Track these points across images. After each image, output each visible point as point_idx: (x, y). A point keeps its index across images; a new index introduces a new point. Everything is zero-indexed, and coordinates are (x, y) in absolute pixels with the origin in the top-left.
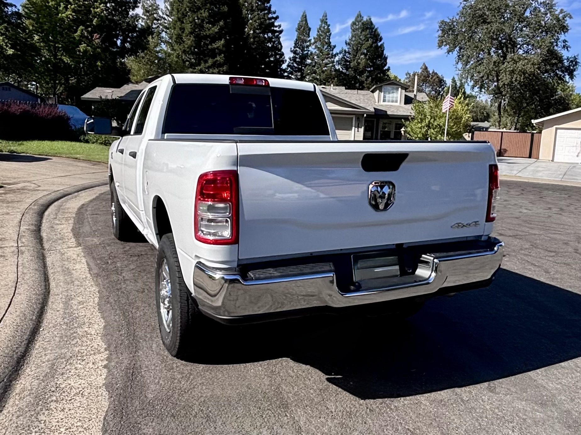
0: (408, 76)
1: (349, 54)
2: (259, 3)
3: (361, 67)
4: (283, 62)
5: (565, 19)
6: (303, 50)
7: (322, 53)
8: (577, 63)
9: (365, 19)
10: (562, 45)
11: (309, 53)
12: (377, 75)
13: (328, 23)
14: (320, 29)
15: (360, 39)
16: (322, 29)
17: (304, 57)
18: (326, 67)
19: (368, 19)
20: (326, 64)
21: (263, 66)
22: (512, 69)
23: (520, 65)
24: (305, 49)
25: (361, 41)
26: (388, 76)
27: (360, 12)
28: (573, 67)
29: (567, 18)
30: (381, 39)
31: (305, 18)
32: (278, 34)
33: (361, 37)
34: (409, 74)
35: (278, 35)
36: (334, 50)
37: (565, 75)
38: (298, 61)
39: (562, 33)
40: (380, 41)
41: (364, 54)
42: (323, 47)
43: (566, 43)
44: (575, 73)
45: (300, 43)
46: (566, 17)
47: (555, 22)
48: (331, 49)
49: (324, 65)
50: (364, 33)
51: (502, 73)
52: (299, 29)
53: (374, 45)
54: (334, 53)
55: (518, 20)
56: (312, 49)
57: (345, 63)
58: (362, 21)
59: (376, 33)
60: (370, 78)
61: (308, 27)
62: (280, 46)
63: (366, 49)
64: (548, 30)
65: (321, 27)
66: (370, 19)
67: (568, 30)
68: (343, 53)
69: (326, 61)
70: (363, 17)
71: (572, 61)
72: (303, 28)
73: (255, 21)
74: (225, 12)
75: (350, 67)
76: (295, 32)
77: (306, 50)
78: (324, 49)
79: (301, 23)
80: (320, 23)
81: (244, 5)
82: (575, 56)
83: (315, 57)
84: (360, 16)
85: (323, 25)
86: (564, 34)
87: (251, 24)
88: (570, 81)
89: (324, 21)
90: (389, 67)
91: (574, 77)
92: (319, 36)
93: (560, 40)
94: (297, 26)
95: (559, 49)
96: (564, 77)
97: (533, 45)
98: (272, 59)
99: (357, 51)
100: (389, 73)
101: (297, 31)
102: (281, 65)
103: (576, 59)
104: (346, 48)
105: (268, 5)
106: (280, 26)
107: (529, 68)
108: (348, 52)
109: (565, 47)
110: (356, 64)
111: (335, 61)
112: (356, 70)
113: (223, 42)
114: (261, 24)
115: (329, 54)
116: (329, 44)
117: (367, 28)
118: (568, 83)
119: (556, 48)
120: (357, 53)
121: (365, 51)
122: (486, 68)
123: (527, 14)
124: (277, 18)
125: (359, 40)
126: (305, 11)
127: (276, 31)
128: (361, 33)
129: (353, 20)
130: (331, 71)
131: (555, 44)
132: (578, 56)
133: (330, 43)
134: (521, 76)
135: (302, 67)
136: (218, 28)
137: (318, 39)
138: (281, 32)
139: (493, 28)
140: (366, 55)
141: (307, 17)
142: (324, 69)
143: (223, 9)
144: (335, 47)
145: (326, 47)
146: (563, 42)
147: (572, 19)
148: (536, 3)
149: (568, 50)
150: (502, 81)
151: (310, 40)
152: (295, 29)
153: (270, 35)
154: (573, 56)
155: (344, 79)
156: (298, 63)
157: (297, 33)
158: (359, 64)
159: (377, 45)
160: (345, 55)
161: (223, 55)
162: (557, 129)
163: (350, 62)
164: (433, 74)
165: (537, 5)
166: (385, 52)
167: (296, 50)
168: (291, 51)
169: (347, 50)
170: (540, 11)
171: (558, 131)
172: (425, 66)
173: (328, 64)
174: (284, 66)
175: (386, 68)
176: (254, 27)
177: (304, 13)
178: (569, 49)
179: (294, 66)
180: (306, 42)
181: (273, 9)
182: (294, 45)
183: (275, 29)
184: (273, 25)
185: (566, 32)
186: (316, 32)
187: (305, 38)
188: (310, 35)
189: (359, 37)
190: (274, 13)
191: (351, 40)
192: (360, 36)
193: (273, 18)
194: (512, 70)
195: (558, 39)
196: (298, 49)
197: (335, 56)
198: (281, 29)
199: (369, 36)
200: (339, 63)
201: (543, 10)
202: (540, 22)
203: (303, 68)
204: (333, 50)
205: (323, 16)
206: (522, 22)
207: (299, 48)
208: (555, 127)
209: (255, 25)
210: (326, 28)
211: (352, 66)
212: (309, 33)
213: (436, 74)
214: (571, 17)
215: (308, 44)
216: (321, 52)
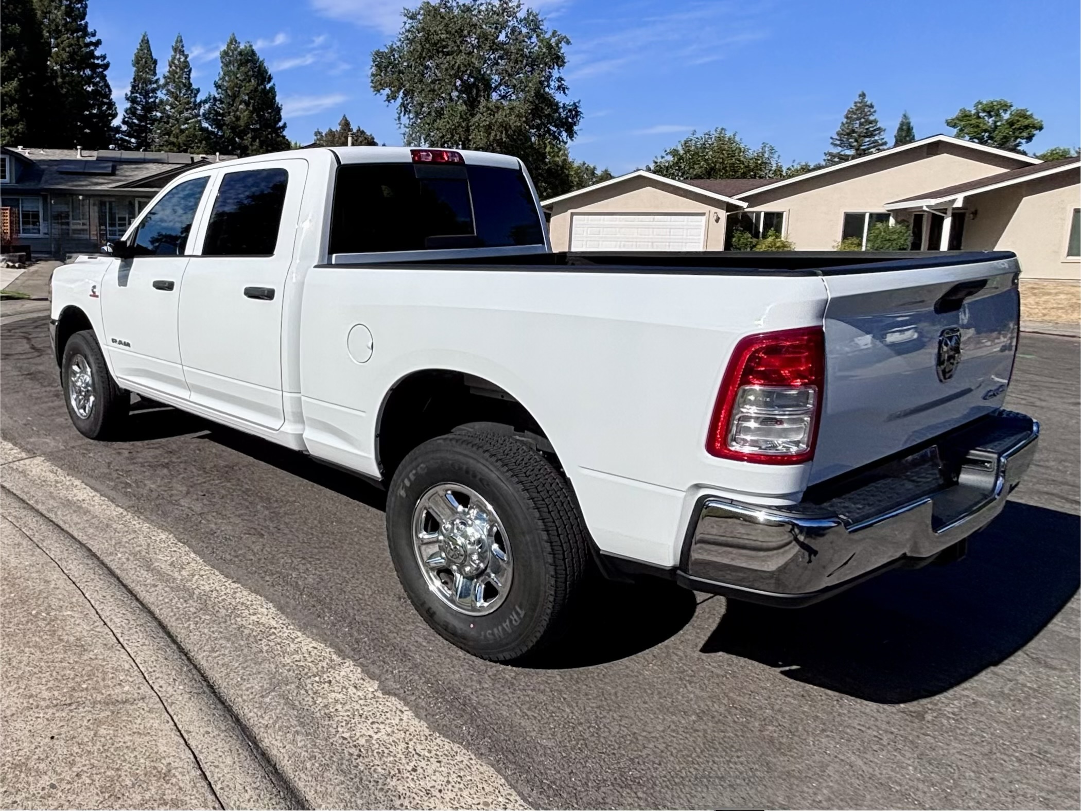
0: (319, 137)
1: (222, 102)
2: (68, 20)
3: (242, 123)
4: (114, 116)
5: (560, 45)
6: (146, 96)
7: (179, 101)
8: (578, 114)
9: (242, 47)
10: (556, 85)
11: (157, 101)
12: (266, 136)
13: (186, 53)
14: (174, 63)
15: (237, 78)
16: (176, 62)
17: (149, 108)
18: (188, 124)
19: (248, 45)
20: (187, 119)
21: (79, 124)
22: (488, 123)
23: (500, 116)
24: (151, 95)
25: (239, 82)
26: (284, 137)
27: (233, 34)
28: (573, 119)
29: (563, 45)
30: (270, 79)
31: (145, 43)
32: (101, 70)
33: (238, 76)
34: (319, 133)
35: (102, 72)
36: (198, 95)
37: (561, 132)
38: (140, 115)
39: (556, 67)
40: (269, 82)
41: (245, 102)
42: (180, 92)
43: (563, 82)
44: (575, 128)
45: (140, 86)
46: (561, 42)
47: (544, 50)
48: (193, 95)
49: (183, 120)
50: (242, 69)
51: (474, 130)
52: (137, 62)
53: (260, 88)
54: (198, 100)
55: (490, 47)
56: (161, 95)
57: (215, 117)
58: (239, 50)
59: (263, 69)
60: (258, 140)
61: (152, 58)
62: (107, 90)
63: (248, 94)
64: (534, 62)
65: (174, 58)
66: (251, 46)
67: (565, 63)
68: (211, 101)
69: (186, 114)
70: (239, 43)
71: (570, 111)
72: (144, 60)
73: (64, 49)
74: (15, 34)
75: (224, 124)
76: (131, 66)
77: (152, 97)
78: (182, 95)
79: (141, 52)
80: (173, 53)
81: (42, 23)
82: (574, 103)
83: (168, 108)
84: (233, 41)
85: (178, 56)
86: (559, 69)
87: (56, 53)
88: (569, 140)
89: (179, 49)
90: (285, 124)
91: (575, 135)
92: (173, 73)
93: (554, 78)
94: (133, 58)
95: (551, 91)
96: (559, 134)
97: (514, 86)
98: (95, 112)
99: (235, 97)
100: (284, 133)
101: (134, 66)
102: (110, 121)
103: (576, 107)
104: (214, 93)
105: (83, 22)
106: (104, 57)
107: (513, 121)
108: (219, 100)
109: (561, 88)
110: (234, 119)
111: (201, 113)
112: (234, 129)
113: (15, 83)
114: (72, 55)
115: (188, 103)
116: (188, 86)
117: (247, 61)
118: (566, 143)
119: (547, 89)
120: (234, 101)
121: (247, 98)
122: (448, 123)
123: (502, 37)
124: (98, 43)
125: (236, 80)
126: (146, 33)
127: (99, 66)
128: (238, 69)
129: (224, 47)
130: (195, 129)
131: (546, 83)
132: (579, 102)
133: (190, 84)
134: (502, 133)
135: (147, 124)
136: (5, 61)
137: (171, 78)
138: (106, 66)
139: (458, 61)
140: (247, 104)
141: (150, 43)
142: (183, 127)
143: (13, 29)
144: (198, 90)
145: (183, 91)
146: (558, 81)
147: (570, 46)
148: (515, 19)
149: (564, 93)
150: (474, 143)
151: (157, 81)
152: (131, 63)
153: (88, 72)
154: (572, 103)
155: (217, 143)
156: (140, 118)
157: (135, 69)
158: (238, 118)
159: (265, 87)
160: (215, 105)
161: (16, 105)
162: (572, 214)
163: (223, 115)
164: (359, 134)
165: (516, 24)
166: (278, 99)
167: (136, 97)
168: (127, 99)
169: (217, 96)
170: (520, 32)
171: (575, 217)
172: (346, 120)
173: (190, 119)
174: (116, 122)
175: (281, 124)
176: (63, 59)
177: (144, 36)
178: (566, 90)
179: (134, 123)
180: (151, 82)
181: (90, 30)
182: (130, 88)
183: (96, 61)
184: (91, 55)
185: (561, 66)
186: (168, 68)
187: (148, 76)
188: (157, 72)
189: (235, 74)
190: (94, 35)
191: (223, 79)
192: (237, 74)
193: (91, 43)
194: (489, 125)
195: (550, 76)
196: (138, 95)
197: (199, 105)
198: (105, 62)
199: (251, 73)
200: (206, 117)
201: (524, 30)
202: (522, 50)
203: (149, 126)
204: (195, 96)
205: (177, 42)
206: (497, 50)
207: (140, 94)
208: (570, 211)
209: (64, 56)
210: (182, 60)
211: (227, 123)
212: (155, 67)
213: (363, 132)
214: (568, 43)
215: (155, 86)
216: (176, 99)
